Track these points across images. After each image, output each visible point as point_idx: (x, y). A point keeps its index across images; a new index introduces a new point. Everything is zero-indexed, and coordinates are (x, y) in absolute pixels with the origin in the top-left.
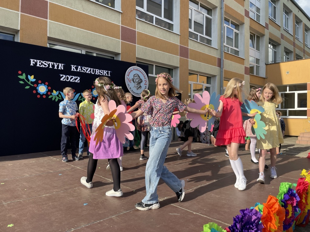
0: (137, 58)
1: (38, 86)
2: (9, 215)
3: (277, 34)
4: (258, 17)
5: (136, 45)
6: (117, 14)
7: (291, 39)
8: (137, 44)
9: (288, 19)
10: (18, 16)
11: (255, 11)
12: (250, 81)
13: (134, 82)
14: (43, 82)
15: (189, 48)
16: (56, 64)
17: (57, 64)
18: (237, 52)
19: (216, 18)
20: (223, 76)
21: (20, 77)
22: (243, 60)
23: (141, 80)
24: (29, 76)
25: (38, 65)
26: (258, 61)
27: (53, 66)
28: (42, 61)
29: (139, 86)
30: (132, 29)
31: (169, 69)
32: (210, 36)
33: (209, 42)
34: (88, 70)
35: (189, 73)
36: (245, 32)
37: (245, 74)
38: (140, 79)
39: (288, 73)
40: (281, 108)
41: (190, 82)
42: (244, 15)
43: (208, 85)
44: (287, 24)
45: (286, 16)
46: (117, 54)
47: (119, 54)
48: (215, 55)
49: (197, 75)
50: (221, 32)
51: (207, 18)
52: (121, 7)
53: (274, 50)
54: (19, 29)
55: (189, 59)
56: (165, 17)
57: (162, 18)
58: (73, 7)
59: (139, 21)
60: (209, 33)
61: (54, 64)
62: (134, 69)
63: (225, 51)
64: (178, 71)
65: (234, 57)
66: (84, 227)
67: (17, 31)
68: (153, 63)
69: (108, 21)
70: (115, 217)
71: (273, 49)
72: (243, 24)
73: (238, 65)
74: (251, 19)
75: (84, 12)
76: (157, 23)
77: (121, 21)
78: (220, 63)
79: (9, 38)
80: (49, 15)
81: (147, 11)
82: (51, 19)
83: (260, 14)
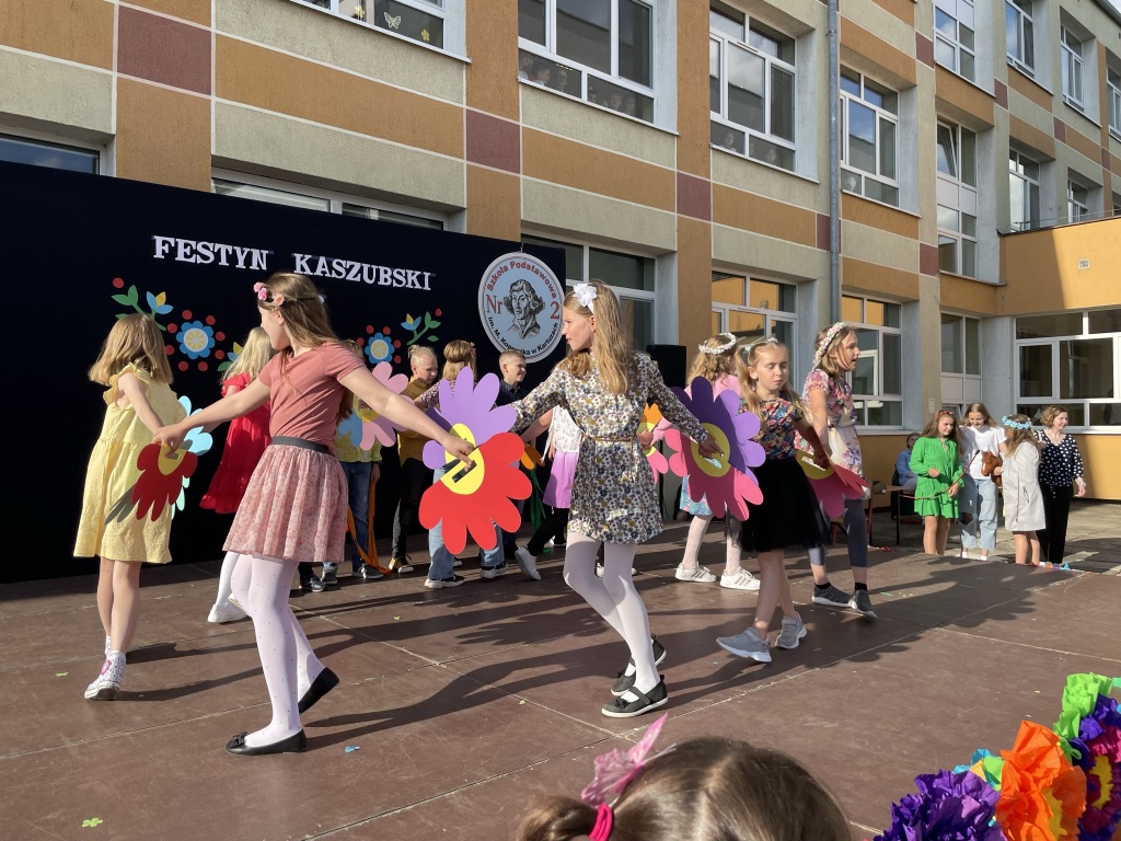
0: (525, 224)
1: (179, 330)
2: (86, 786)
3: (1040, 120)
4: (967, 60)
5: (522, 176)
6: (452, 69)
7: (1095, 138)
8: (524, 174)
9: (1078, 64)
10: (110, 84)
11: (954, 41)
12: (943, 296)
13: (511, 310)
14: (199, 317)
15: (712, 181)
16: (243, 252)
17: (247, 250)
18: (890, 193)
19: (810, 69)
20: (841, 282)
21: (119, 298)
22: (913, 220)
23: (540, 301)
24: (149, 295)
25: (180, 257)
26: (968, 221)
27: (232, 258)
28: (193, 243)
29: (529, 325)
30: (507, 120)
31: (640, 260)
32: (789, 136)
33: (785, 157)
34: (352, 271)
35: (714, 272)
36: (920, 118)
37: (924, 270)
38: (536, 298)
39: (1084, 264)
40: (1062, 397)
41: (717, 306)
42: (913, 55)
43: (784, 316)
44: (1076, 86)
45: (1070, 54)
46: (455, 211)
47: (461, 210)
48: (810, 204)
49: (744, 277)
50: (830, 121)
51: (776, 70)
52: (467, 43)
53: (1030, 180)
54: (113, 131)
55: (712, 223)
56: (622, 73)
57: (614, 77)
58: (298, 47)
59: (529, 92)
60: (783, 125)
61: (234, 251)
62: (512, 264)
63: (845, 191)
64: (674, 267)
65: (881, 209)
66: (347, 829)
67: (106, 140)
68: (582, 239)
69: (420, 94)
70: (456, 794)
71: (1026, 178)
72: (909, 87)
73: (893, 240)
74: (939, 69)
75: (337, 65)
76: (594, 96)
77: (465, 93)
78: (826, 235)
79: (79, 164)
80: (217, 79)
81: (560, 52)
82: (222, 94)
83: (972, 48)
